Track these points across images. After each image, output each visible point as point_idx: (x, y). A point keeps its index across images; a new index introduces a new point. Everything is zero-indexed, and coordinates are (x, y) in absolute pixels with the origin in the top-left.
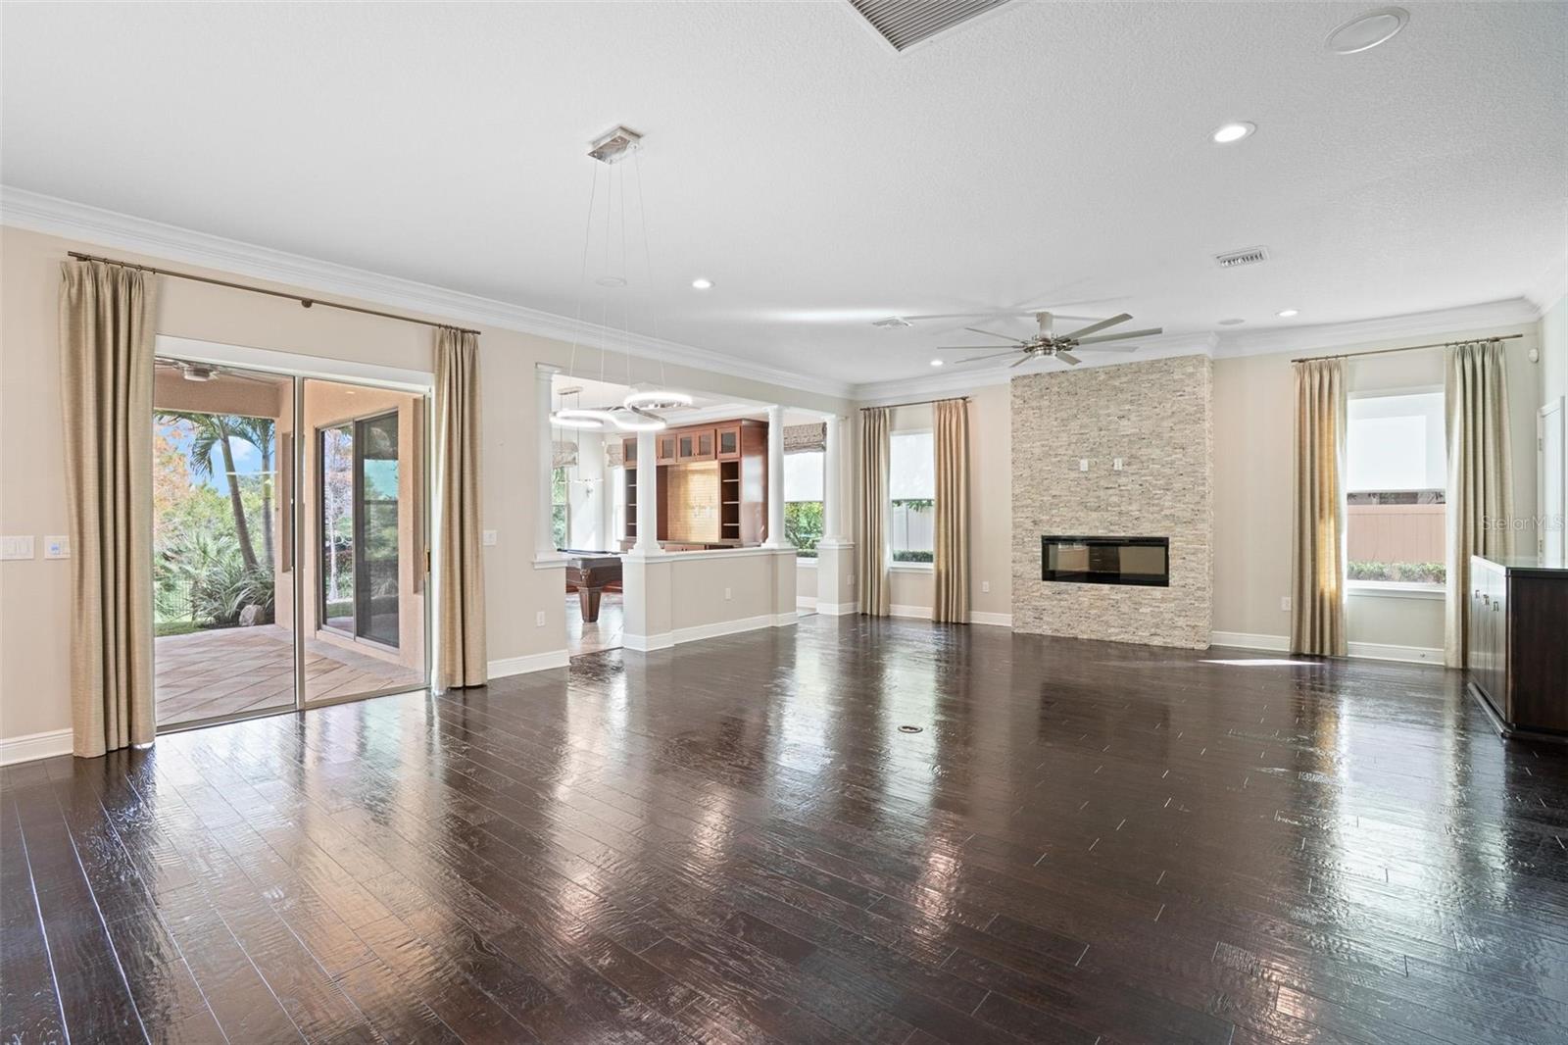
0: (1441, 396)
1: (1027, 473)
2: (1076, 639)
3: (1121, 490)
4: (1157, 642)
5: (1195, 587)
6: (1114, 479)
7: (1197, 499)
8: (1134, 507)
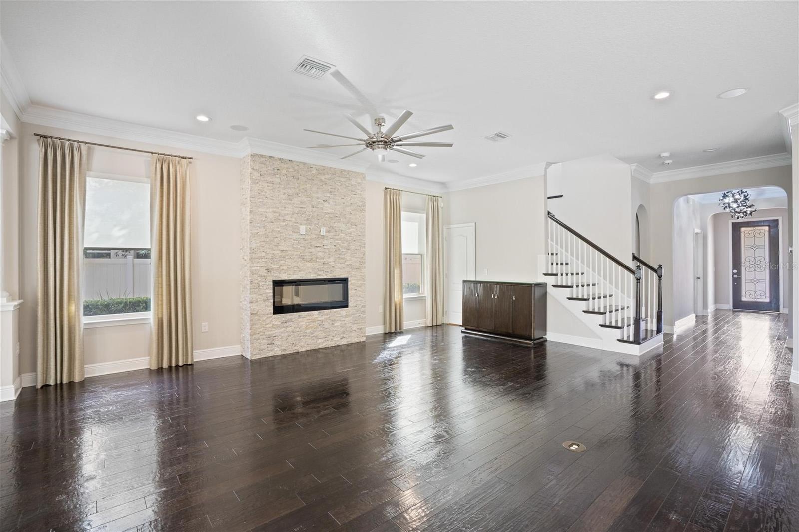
1: (261, 231)
3: (324, 248)
4: (344, 342)
5: (361, 306)
6: (320, 240)
7: (362, 255)
8: (331, 259)
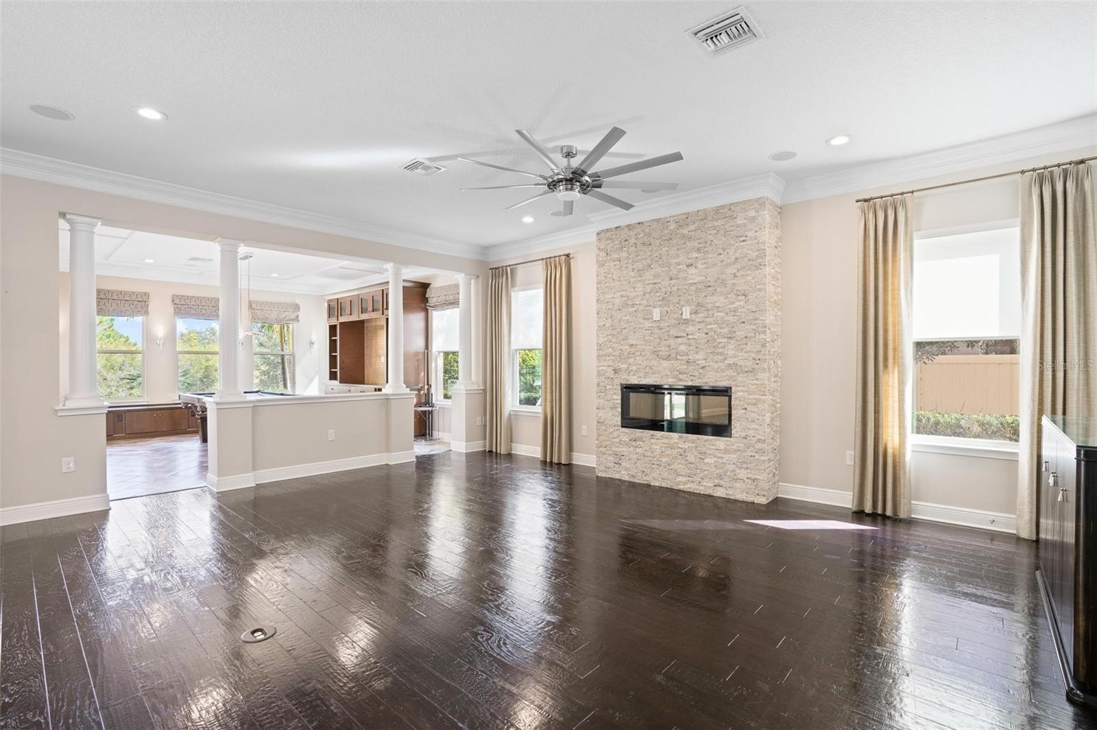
0: (1016, 231)
1: (608, 323)
2: (649, 486)
3: (689, 339)
4: (720, 493)
5: (756, 439)
6: (683, 327)
7: (758, 347)
8: (700, 356)
